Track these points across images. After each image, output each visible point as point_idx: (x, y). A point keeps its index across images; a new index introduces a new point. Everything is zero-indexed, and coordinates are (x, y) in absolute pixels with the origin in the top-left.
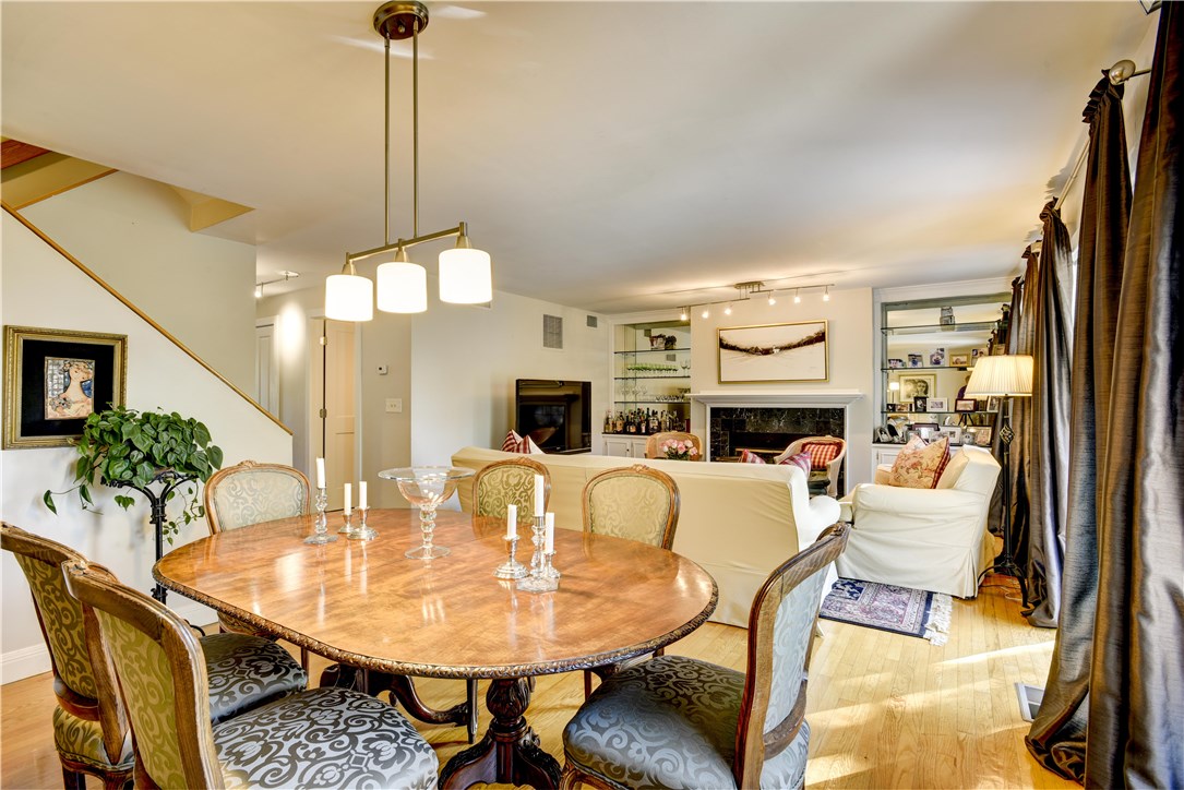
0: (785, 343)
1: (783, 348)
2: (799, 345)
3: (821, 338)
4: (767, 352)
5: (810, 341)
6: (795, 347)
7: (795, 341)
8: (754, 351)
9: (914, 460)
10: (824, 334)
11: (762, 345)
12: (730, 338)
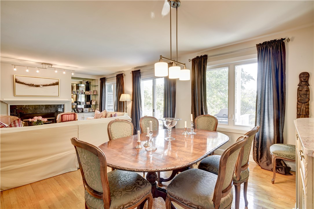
0: (45, 84)
1: (44, 86)
2: (50, 85)
3: (57, 84)
4: (38, 86)
5: (54, 84)
6: (48, 85)
7: (49, 84)
8: (32, 85)
9: (101, 115)
10: (58, 83)
11: (35, 83)
12: (20, 79)
